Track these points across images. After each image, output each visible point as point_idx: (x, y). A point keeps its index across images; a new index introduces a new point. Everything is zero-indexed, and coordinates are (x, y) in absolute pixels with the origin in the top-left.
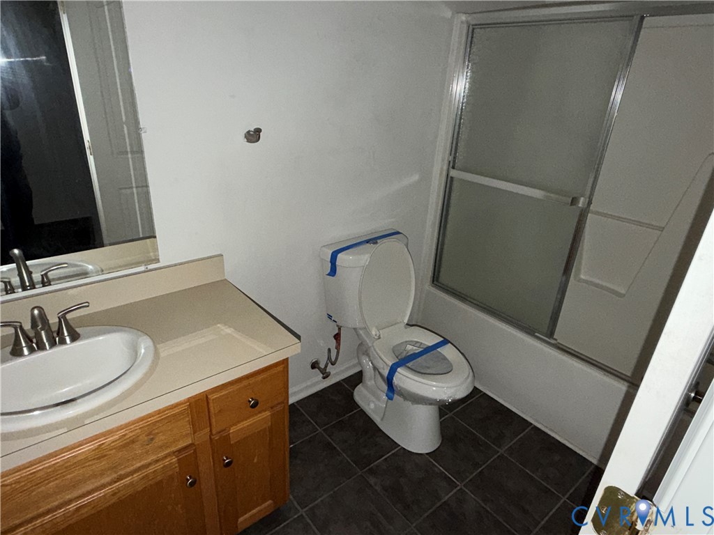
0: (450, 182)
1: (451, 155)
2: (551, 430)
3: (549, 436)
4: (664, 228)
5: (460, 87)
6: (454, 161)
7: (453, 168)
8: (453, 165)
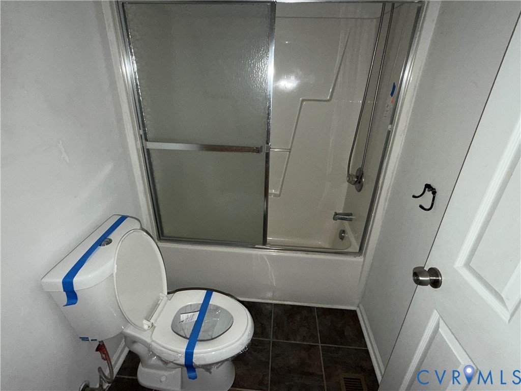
0: (147, 155)
1: (140, 129)
2: (284, 300)
3: (285, 305)
4: (290, 149)
5: (129, 68)
6: (145, 134)
7: (146, 140)
8: (145, 138)
